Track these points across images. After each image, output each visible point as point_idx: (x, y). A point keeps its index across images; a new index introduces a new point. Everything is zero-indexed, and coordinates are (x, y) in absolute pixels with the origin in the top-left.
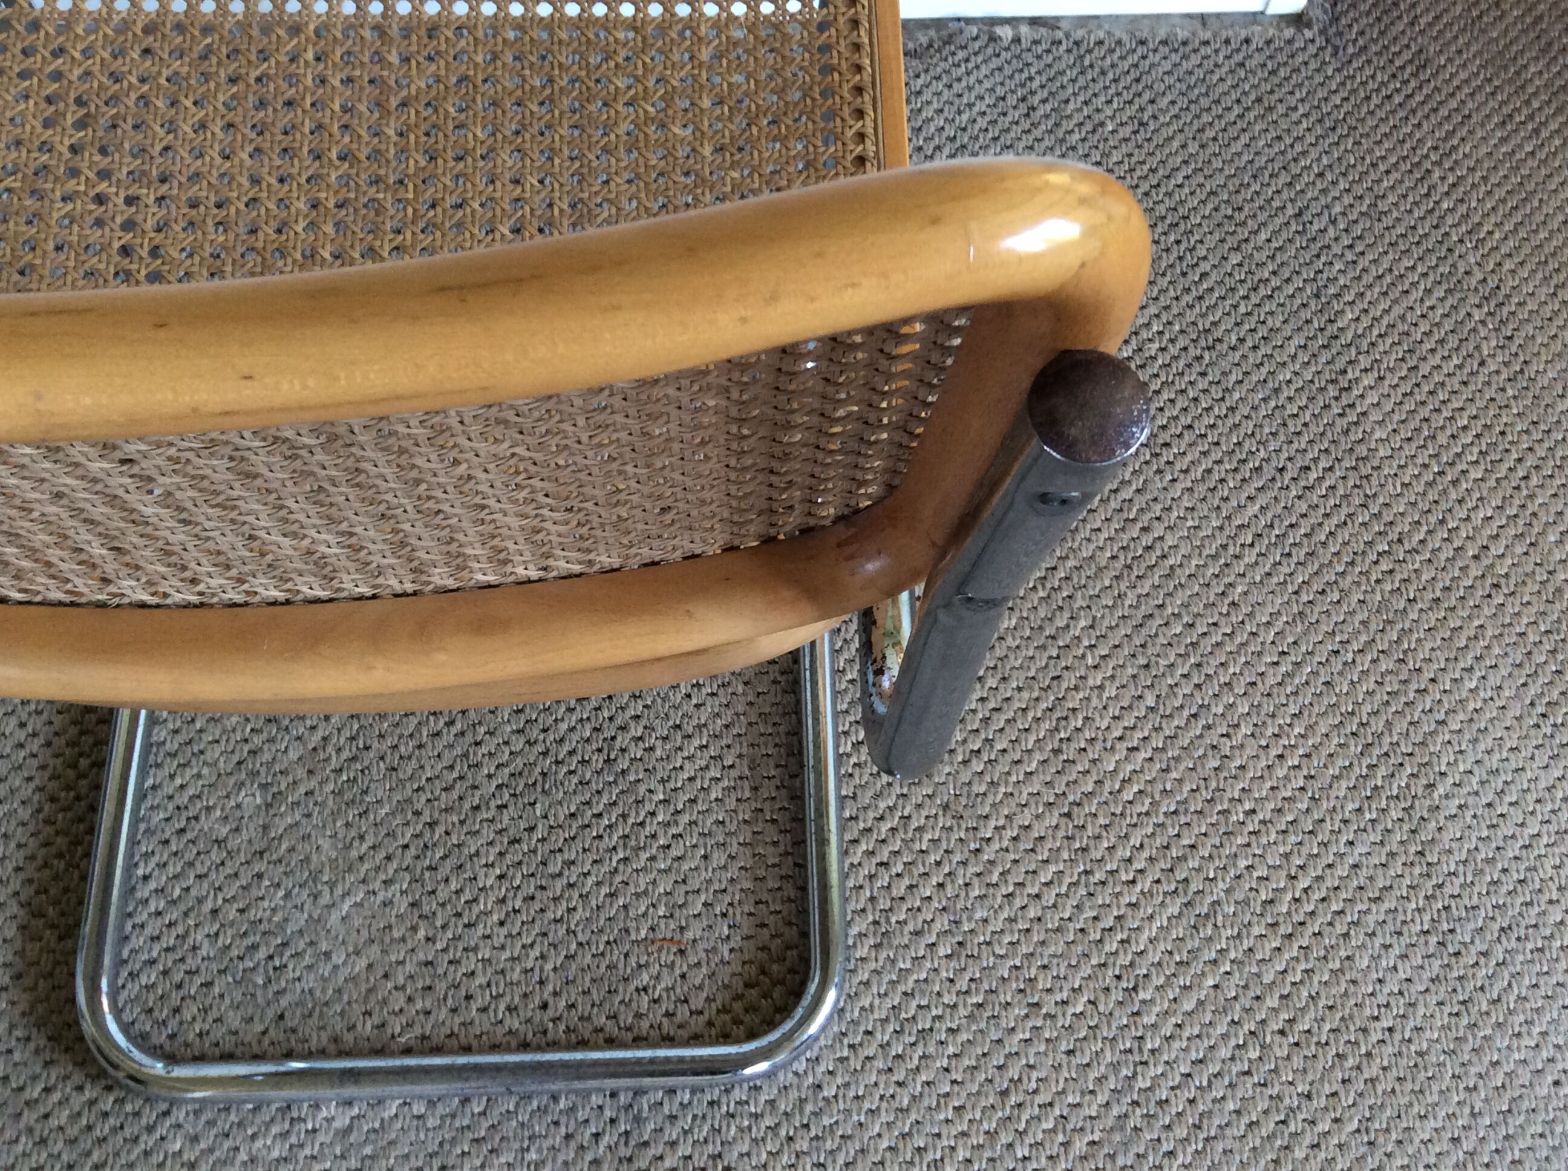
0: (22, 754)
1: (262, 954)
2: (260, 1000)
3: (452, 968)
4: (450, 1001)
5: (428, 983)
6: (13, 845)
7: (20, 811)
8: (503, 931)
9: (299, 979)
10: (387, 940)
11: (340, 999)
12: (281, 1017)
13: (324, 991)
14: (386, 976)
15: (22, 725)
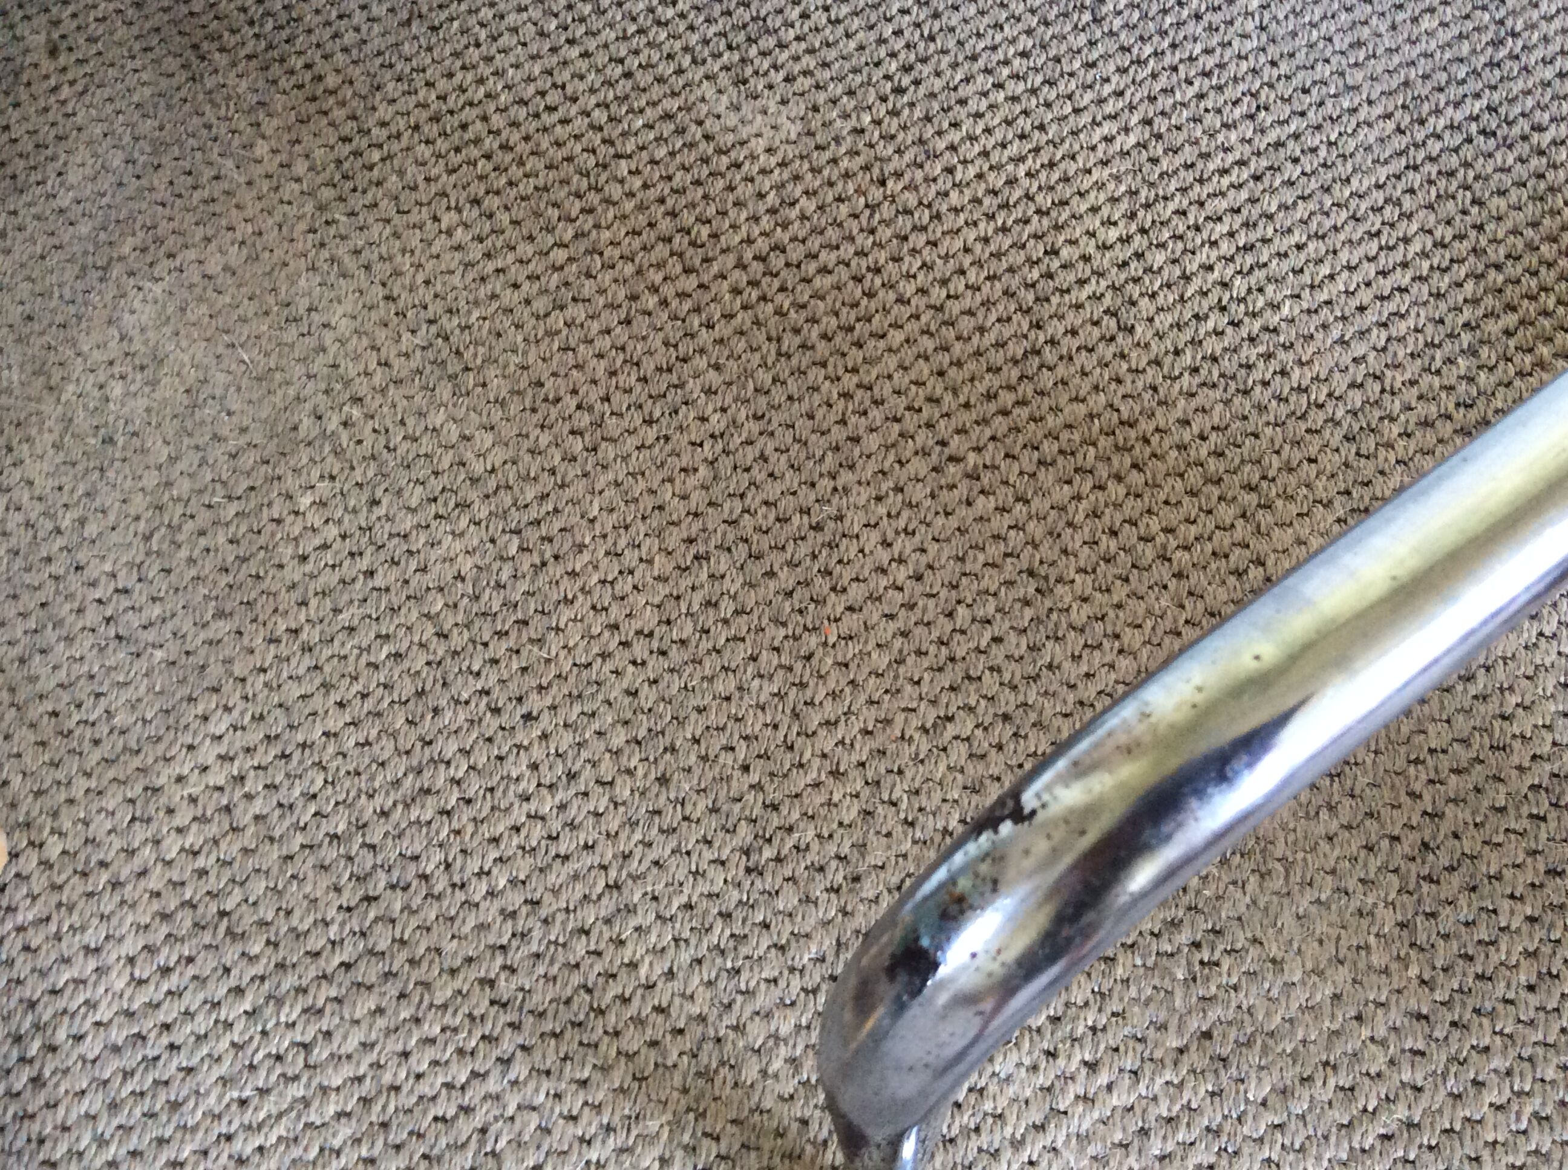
0: (884, 582)
1: (1184, 937)
2: (1178, 1003)
3: (1456, 1034)
4: (1451, 1082)
5: (1420, 1045)
6: (862, 698)
7: (874, 656)
8: (1534, 1000)
9: (1235, 988)
10: (1362, 965)
11: (1292, 1033)
12: (1207, 1035)
13: (1268, 1014)
14: (1359, 1018)
15: (887, 544)
